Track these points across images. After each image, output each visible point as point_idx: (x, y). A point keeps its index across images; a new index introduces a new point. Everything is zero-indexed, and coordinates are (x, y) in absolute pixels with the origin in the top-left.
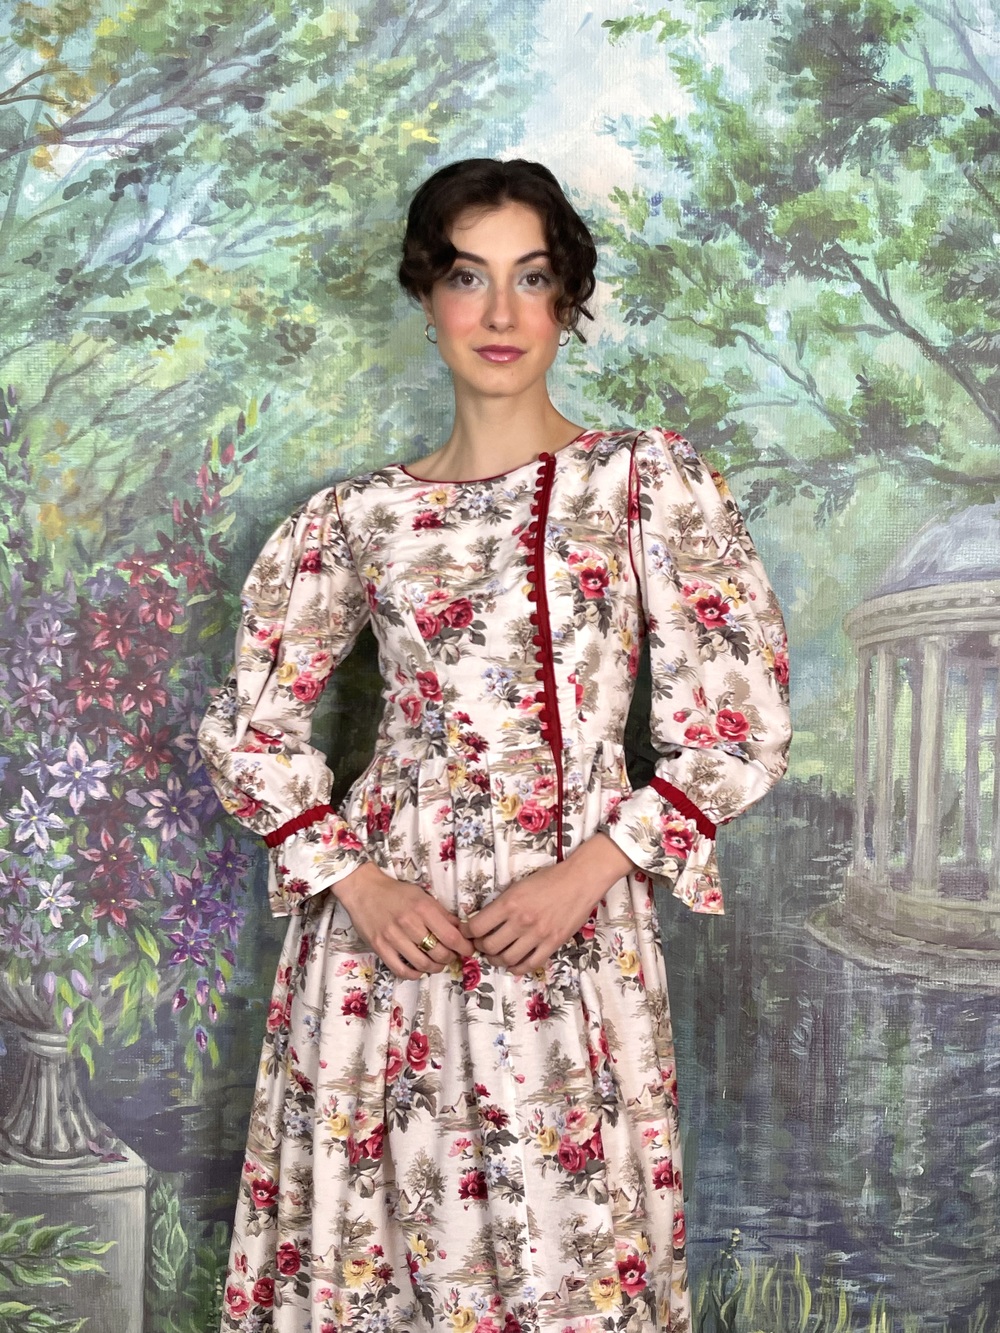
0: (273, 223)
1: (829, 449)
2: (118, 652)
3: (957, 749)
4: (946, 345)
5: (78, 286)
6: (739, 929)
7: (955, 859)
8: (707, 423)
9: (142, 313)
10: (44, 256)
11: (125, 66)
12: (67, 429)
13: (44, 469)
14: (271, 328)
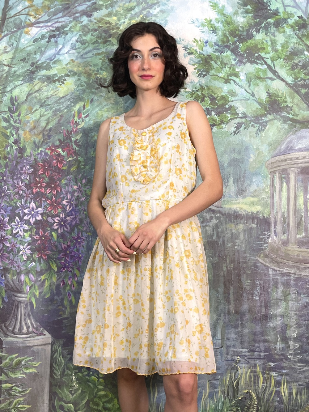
0: (94, 49)
1: (259, 113)
2: (46, 175)
3: (301, 202)
4: (292, 83)
5: (36, 67)
6: (236, 259)
7: (302, 236)
8: (223, 105)
9: (55, 75)
10: (27, 59)
11: (52, 5)
12: (32, 109)
13: (25, 121)
14: (93, 79)
